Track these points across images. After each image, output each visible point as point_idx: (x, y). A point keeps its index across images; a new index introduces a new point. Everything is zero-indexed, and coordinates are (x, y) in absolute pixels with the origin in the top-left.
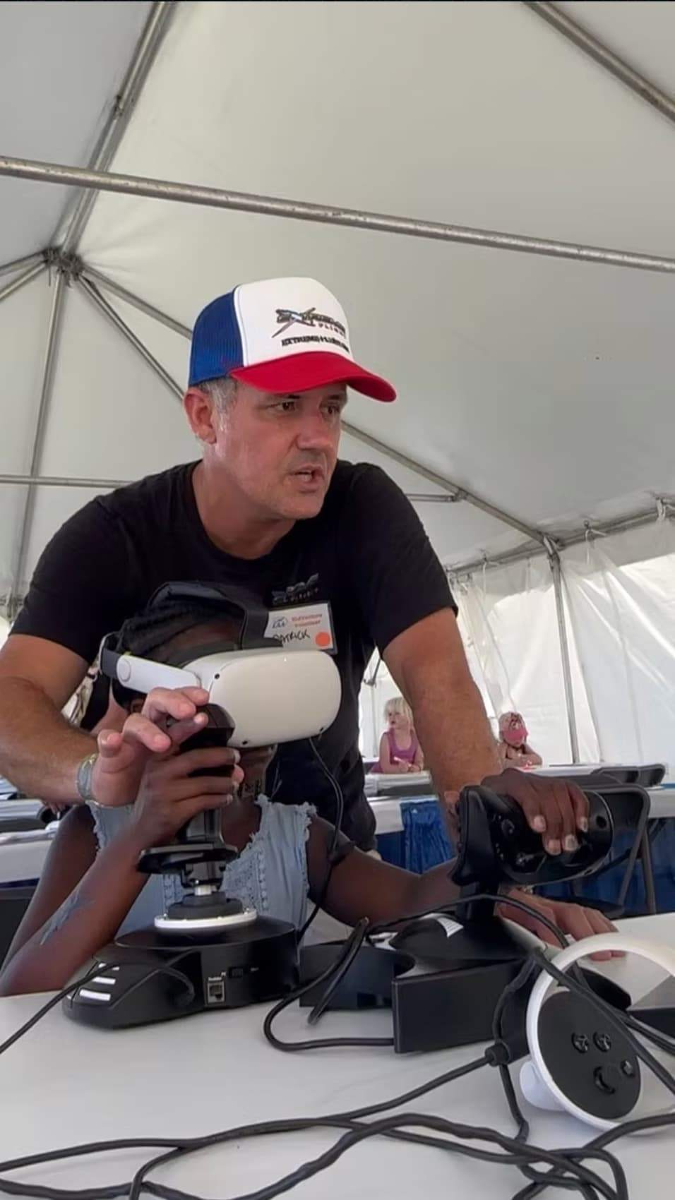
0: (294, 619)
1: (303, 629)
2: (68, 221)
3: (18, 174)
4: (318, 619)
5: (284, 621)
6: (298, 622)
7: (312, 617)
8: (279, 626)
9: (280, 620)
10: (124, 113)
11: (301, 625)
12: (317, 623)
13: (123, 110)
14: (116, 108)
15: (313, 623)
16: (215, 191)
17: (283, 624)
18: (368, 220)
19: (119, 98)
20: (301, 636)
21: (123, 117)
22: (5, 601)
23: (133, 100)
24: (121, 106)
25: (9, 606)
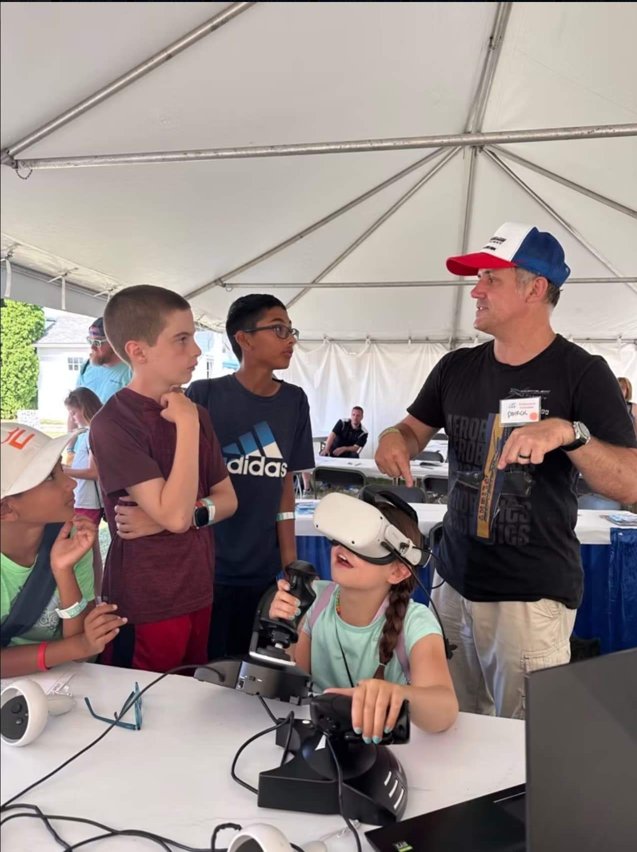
0: (520, 404)
1: (524, 410)
2: (473, 118)
3: (378, 149)
4: (533, 405)
5: (515, 405)
6: (522, 406)
7: (530, 404)
8: (512, 407)
9: (513, 404)
10: (496, 47)
11: (523, 408)
12: (532, 407)
13: (495, 45)
14: (490, 45)
15: (530, 407)
16: (500, 133)
17: (514, 407)
18: (617, 130)
19: (491, 38)
20: (522, 413)
21: (495, 50)
22: (449, 341)
23: (500, 37)
24: (493, 44)
25: (451, 343)
